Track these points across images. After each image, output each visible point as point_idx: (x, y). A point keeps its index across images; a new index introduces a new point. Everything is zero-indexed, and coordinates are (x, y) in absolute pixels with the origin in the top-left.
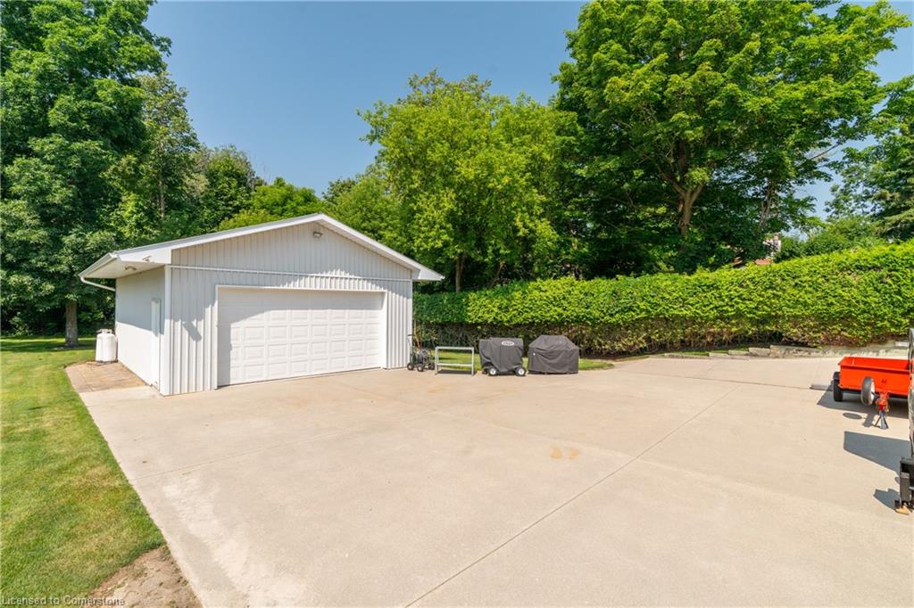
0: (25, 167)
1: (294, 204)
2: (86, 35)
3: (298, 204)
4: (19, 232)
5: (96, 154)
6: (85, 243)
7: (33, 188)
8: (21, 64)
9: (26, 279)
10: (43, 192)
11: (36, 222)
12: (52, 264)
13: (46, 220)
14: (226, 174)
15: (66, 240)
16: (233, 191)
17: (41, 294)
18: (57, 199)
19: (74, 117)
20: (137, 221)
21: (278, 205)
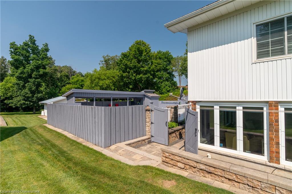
0: (28, 85)
1: (79, 82)
2: (38, 62)
3: (80, 82)
4: (27, 95)
5: (40, 81)
6: (38, 96)
7: (30, 88)
8: (27, 67)
9: (28, 102)
10: (31, 88)
11: (30, 93)
12: (32, 100)
13: (31, 93)
14: (64, 76)
15: (35, 96)
16: (65, 80)
17: (31, 105)
18: (33, 89)
19: (36, 75)
20: (45, 88)
21: (76, 82)
